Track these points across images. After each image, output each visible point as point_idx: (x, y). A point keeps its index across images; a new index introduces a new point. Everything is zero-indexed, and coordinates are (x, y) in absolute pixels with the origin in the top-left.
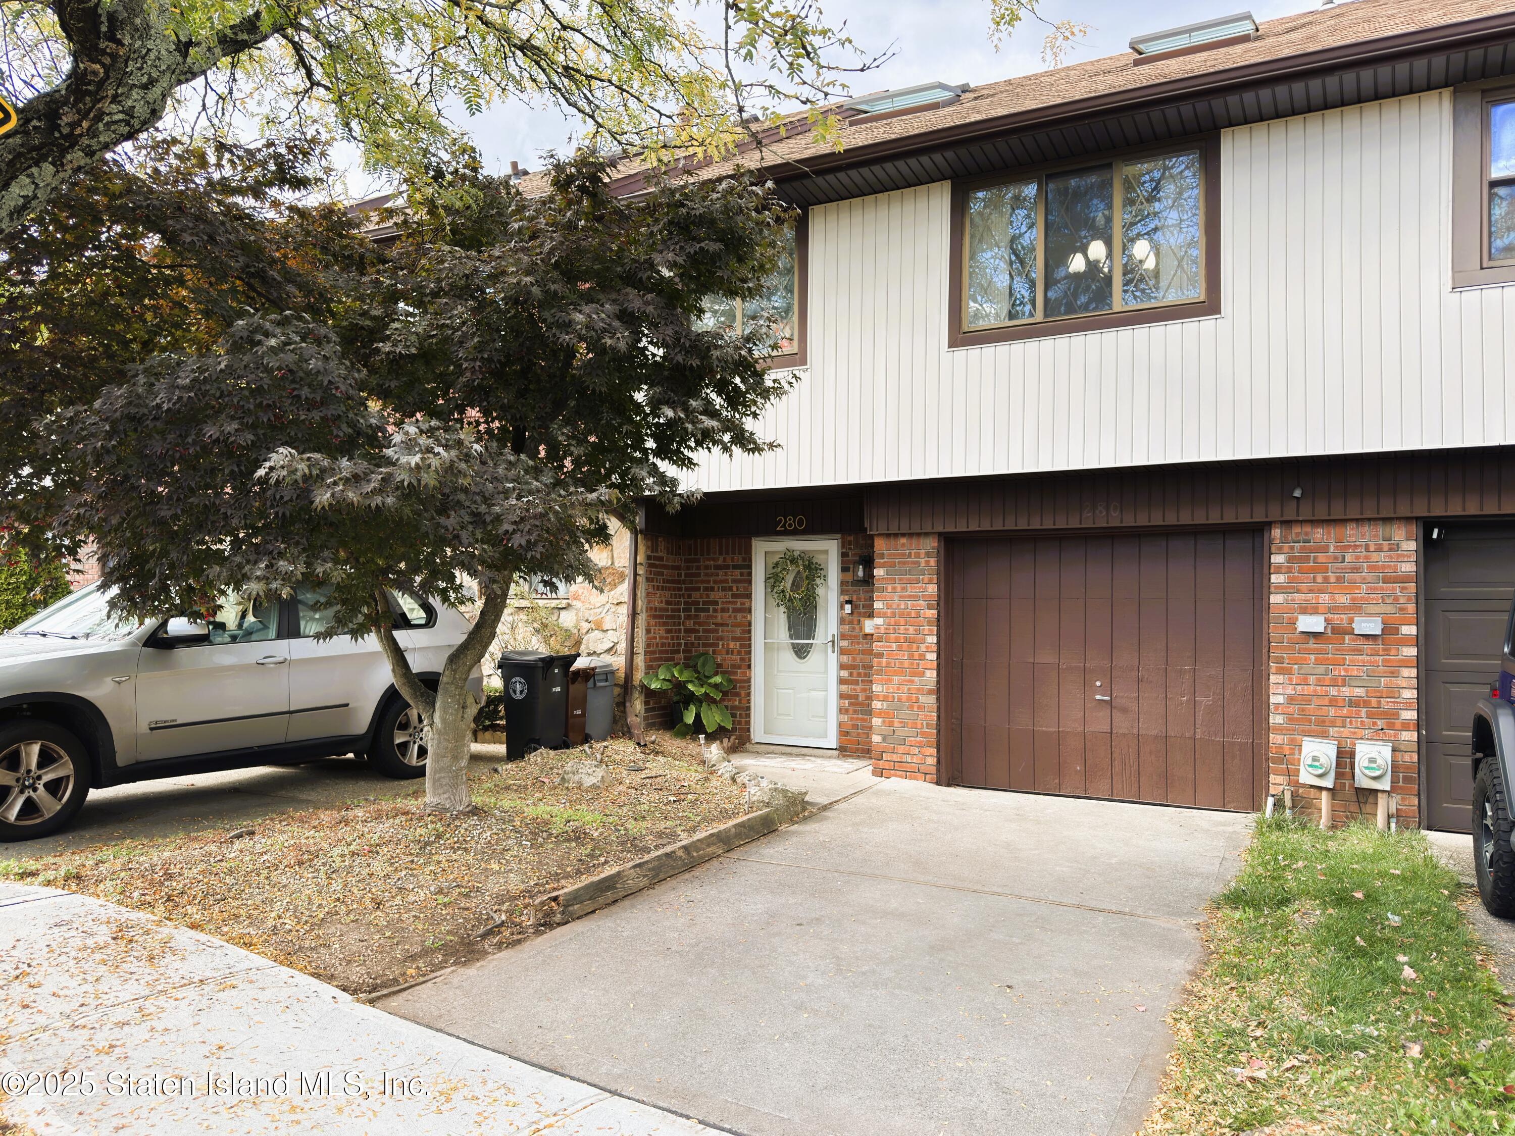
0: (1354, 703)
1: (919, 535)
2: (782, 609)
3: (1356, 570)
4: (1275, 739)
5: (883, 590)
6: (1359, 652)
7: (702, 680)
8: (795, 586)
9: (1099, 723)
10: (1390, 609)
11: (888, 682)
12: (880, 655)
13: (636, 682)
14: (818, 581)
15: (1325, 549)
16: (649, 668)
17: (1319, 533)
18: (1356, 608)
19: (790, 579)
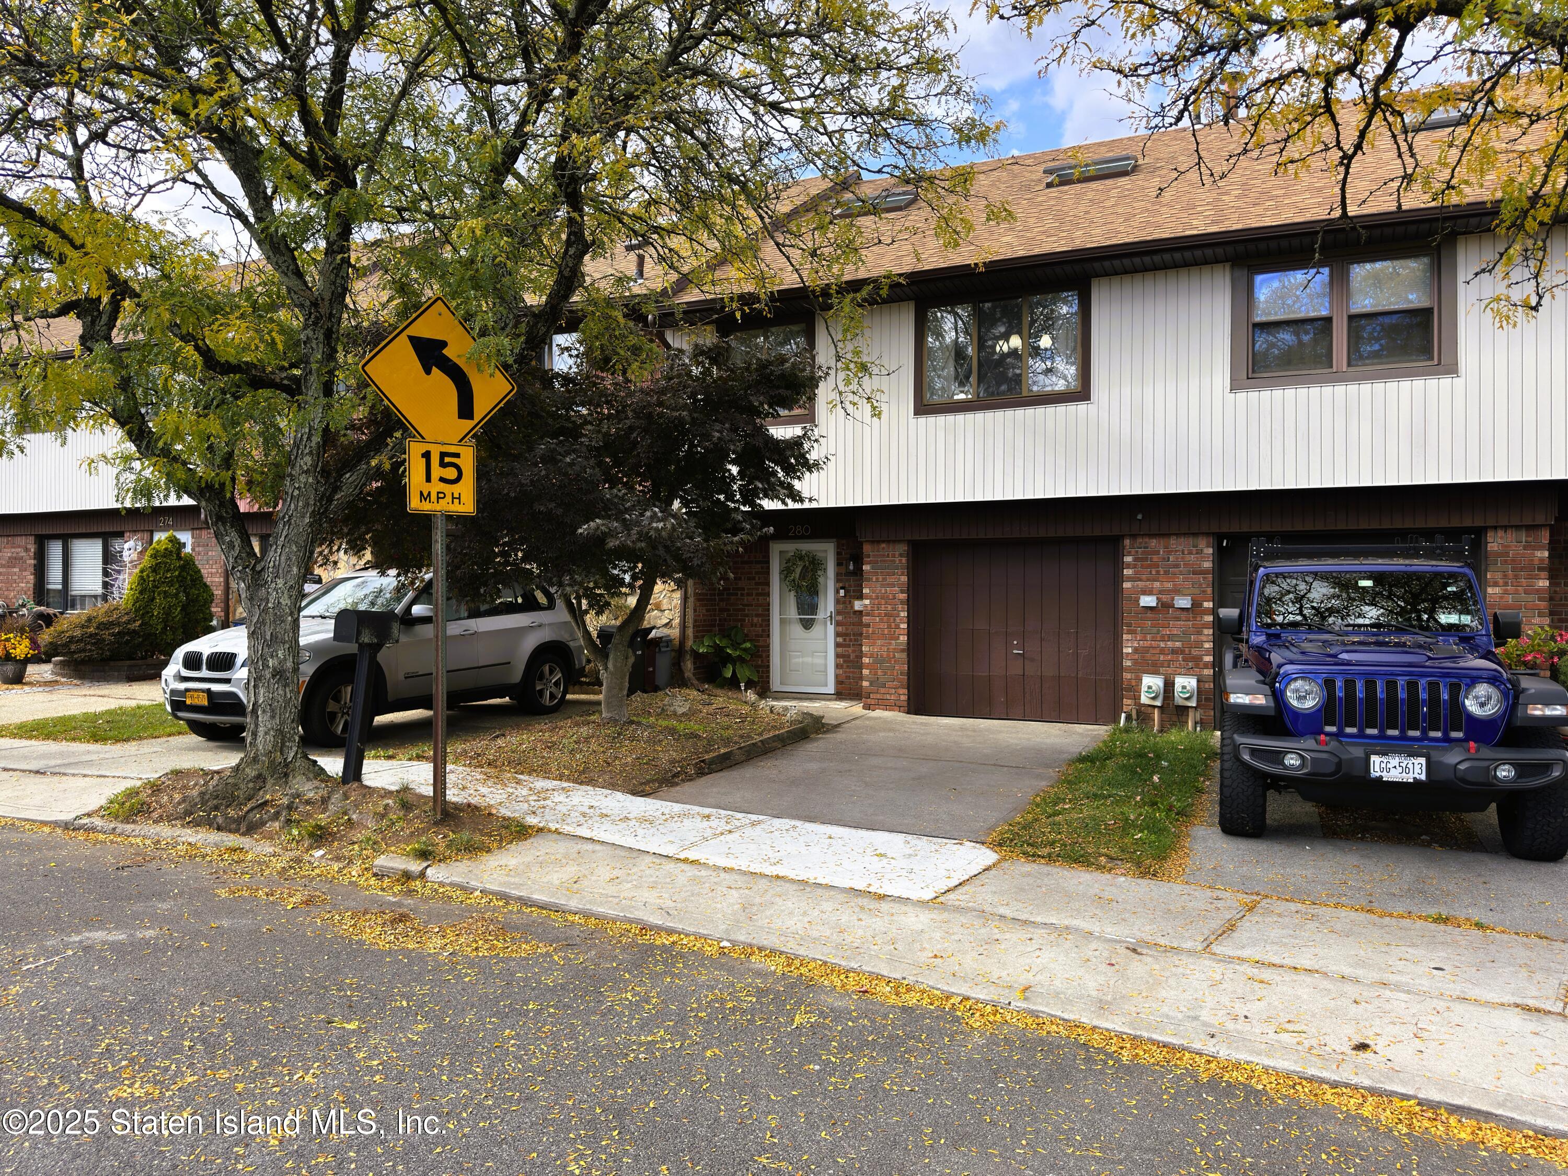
0: (1174, 651)
1: (894, 541)
2: (793, 594)
3: (1177, 566)
4: (1127, 676)
5: (869, 580)
6: (1178, 619)
7: (735, 646)
8: (803, 576)
9: (1016, 669)
10: (1197, 591)
11: (874, 644)
12: (868, 626)
13: (688, 648)
14: (819, 573)
15: (1158, 553)
16: (695, 637)
17: (1153, 543)
18: (1177, 591)
19: (798, 570)
